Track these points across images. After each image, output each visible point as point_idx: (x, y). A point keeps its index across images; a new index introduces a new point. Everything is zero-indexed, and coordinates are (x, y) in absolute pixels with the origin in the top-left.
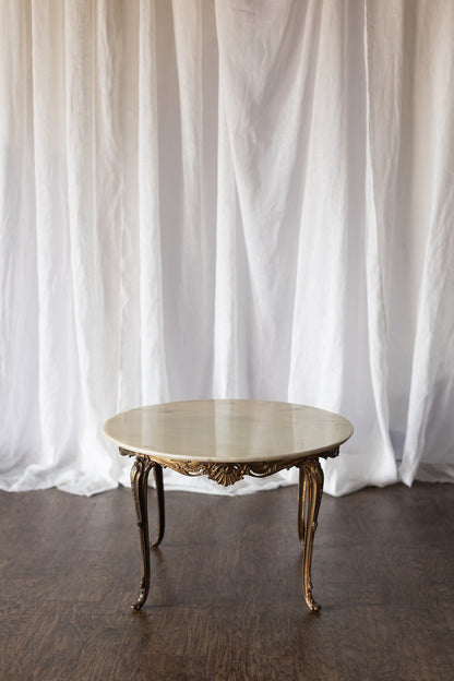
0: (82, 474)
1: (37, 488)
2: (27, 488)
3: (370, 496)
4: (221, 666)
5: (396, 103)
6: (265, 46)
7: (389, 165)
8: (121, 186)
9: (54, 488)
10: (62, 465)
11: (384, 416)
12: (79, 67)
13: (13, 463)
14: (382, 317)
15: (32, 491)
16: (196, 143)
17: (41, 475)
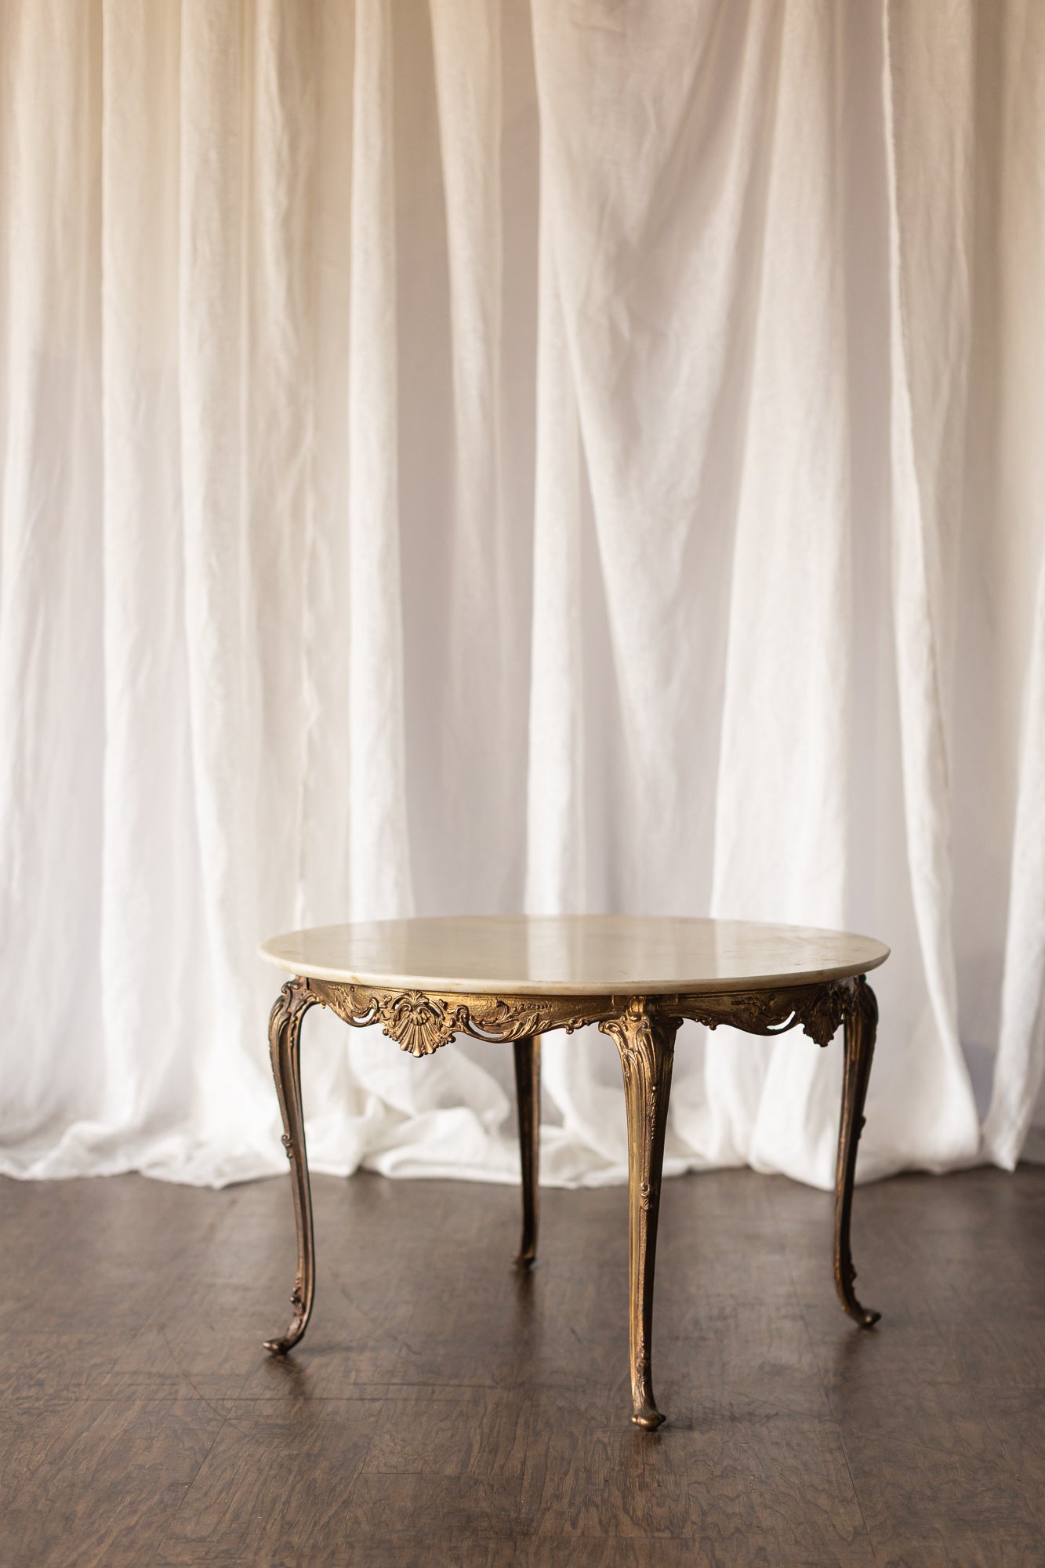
0: (199, 1145)
1: (93, 1172)
2: (66, 1172)
3: (914, 1189)
4: (558, 1497)
5: (960, 244)
6: (651, 112)
7: (945, 390)
8: (309, 437)
9: (133, 1173)
10: (153, 1126)
11: (946, 993)
12: (213, 155)
13: (32, 1123)
14: (937, 750)
15: (78, 1180)
16: (487, 340)
17: (103, 1148)
